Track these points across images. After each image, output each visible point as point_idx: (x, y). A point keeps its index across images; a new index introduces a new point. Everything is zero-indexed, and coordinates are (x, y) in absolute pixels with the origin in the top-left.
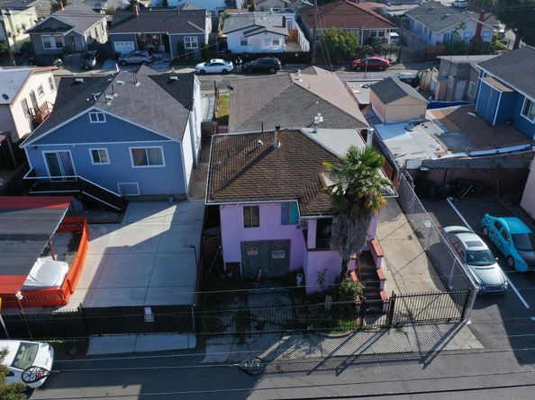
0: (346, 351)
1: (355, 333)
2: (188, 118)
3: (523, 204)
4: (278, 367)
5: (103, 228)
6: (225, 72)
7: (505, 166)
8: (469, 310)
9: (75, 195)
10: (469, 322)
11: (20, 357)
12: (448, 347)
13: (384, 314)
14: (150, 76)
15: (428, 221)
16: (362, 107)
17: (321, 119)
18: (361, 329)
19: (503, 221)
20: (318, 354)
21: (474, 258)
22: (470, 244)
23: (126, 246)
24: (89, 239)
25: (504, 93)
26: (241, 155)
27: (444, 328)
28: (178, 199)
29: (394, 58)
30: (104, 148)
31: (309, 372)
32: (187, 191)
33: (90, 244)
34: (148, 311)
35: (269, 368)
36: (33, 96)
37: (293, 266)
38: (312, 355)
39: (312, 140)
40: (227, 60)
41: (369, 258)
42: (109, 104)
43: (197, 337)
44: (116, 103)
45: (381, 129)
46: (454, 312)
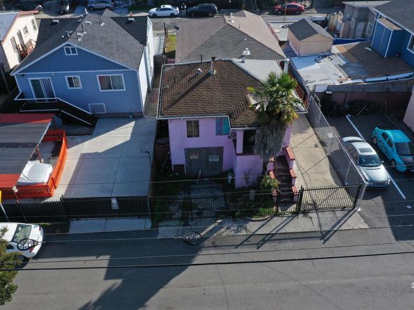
0: (266, 230)
1: (272, 218)
2: (143, 51)
3: (405, 120)
4: (213, 243)
5: (78, 139)
6: (172, 16)
7: (392, 90)
8: (360, 201)
9: (56, 113)
10: (359, 210)
11: (18, 235)
12: (342, 228)
13: (294, 203)
14: (111, 18)
15: (331, 133)
16: (281, 43)
17: (249, 53)
18: (277, 214)
19: (389, 132)
20: (244, 232)
21: (365, 161)
22: (362, 150)
23: (96, 153)
24: (68, 146)
25: (395, 31)
26: (185, 80)
27: (340, 214)
28: (136, 116)
29: (308, 4)
30: (77, 75)
31: (237, 246)
32: (143, 110)
33: (68, 151)
34: (114, 201)
35: (206, 243)
36: (20, 35)
37: (225, 168)
38: (239, 234)
39: (241, 69)
40: (174, 5)
41: (284, 161)
42: (80, 40)
43: (152, 220)
44: (85, 39)
45: (296, 61)
46: (348, 202)
